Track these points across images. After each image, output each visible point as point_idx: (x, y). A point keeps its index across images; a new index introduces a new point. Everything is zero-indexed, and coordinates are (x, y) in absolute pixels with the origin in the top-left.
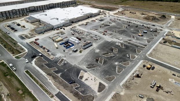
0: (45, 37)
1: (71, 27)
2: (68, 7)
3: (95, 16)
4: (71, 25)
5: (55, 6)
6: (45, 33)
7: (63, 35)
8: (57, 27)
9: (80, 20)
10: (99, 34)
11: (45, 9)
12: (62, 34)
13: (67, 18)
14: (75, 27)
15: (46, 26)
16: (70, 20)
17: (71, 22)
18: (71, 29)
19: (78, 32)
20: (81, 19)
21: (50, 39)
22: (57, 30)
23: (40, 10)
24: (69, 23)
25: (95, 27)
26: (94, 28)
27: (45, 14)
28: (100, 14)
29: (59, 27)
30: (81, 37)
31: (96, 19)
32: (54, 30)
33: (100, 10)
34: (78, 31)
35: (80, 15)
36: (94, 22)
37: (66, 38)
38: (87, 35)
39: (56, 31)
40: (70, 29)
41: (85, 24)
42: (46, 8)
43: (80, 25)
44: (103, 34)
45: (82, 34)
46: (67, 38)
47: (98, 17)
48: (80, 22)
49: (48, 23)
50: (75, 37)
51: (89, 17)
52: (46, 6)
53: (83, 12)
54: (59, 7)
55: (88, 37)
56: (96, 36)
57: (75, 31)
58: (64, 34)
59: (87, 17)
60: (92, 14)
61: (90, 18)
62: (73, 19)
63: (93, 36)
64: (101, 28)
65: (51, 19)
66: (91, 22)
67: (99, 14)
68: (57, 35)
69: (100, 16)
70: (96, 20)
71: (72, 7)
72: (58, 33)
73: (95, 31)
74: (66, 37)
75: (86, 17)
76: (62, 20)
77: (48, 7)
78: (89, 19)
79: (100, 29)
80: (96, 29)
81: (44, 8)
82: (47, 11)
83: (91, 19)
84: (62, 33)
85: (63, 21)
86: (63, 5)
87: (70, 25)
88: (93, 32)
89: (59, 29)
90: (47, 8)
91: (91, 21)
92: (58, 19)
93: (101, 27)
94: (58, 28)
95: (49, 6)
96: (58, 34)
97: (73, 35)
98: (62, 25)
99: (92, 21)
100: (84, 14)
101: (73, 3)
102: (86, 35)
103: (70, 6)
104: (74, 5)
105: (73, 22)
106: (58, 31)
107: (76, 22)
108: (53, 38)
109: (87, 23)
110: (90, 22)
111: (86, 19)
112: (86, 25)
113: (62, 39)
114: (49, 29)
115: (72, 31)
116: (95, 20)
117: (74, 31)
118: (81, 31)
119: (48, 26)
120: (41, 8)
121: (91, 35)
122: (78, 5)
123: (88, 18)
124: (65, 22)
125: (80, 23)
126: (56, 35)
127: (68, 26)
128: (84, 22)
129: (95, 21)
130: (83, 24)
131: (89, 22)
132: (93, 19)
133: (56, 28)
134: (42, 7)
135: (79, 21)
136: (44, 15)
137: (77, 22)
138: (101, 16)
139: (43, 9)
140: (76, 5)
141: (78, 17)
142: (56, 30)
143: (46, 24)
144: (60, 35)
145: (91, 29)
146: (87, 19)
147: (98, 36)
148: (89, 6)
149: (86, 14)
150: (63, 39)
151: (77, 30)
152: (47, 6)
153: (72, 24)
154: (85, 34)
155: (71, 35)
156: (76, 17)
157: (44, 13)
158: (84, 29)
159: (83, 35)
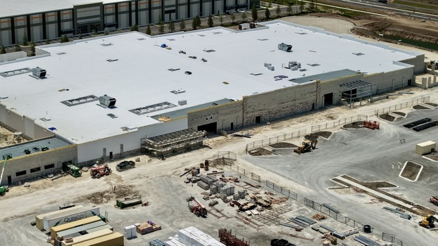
0: (8, 214)
1: (194, 159)
2: (197, 26)
3: (378, 93)
4: (200, 146)
5: (110, 20)
6: (13, 190)
7: (130, 210)
8: (100, 155)
9: (263, 114)
10: (397, 216)
11: (46, 39)
12: (123, 206)
13: (174, 99)
14: (222, 161)
15: (30, 147)
16: (193, 115)
17: (200, 128)
18: (194, 176)
19: (242, 195)
20: (274, 107)
21: (35, 231)
22: (95, 174)
23: (13, 40)
24: (184, 132)
25: (371, 166)
26: (364, 173)
27: (34, 71)
28: (419, 80)
29: (111, 158)
30: (252, 230)
31: (387, 117)
32: (77, 174)
33: (422, 57)
34: (238, 190)
35: (267, 85)
36: (365, 134)
37: (144, 232)
38: (299, 223)
39: (86, 184)
40: (188, 171)
41: (299, 143)
42: (52, 29)
43: (259, 152)
44: (421, 219)
45: (266, 212)
46: (150, 230)
47: (402, 102)
48: (268, 128)
49: (47, 126)
50: (208, 231)
51: (336, 98)
52: (51, 18)
53: (294, 66)
54: (136, 29)
55: (307, 233)
56: (367, 229)
57: (216, 190)
58: (139, 209)
59: (321, 100)
60: (360, 79)
61: (339, 104)
62: (216, 107)
63: (348, 229)
64: (412, 176)
65: (69, 103)
66: (346, 133)
67: (411, 84)
68: (90, 206)
69: (417, 95)
70: (383, 124)
71: (221, 30)
72: (96, 198)
73: (368, 199)
74: (144, 225)
75: (311, 99)
76: (137, 111)
77: (67, 26)
78: (334, 110)
79: (407, 185)
80: (376, 186)
81: (37, 31)
82: (54, 49)
83: (345, 115)
84: (126, 199)
85: (146, 120)
86: (163, 13)
87: (188, 149)
88: (351, 205)
89: (107, 172)
90: (60, 32)
91: (343, 123)
92: (112, 104)
93: (411, 170)
94: (102, 161)
95: (74, 19)
96: (96, 202)
97: (201, 213)
98: (137, 146)
99: (355, 125)
100: (297, 74)
101: (237, 7)
102: (295, 220)
103: (211, 25)
104: (238, 19)
105: (212, 130)
106: (101, 184)
107: (232, 129)
108: (56, 229)
109: (313, 137)
110: (333, 131)
111: (314, 109)
112: (306, 149)
113: (117, 235)
114: (42, 164)
115: (196, 191)
116: (373, 119)
117: (213, 187)
118: (262, 193)
119: (41, 145)
120: (21, 33)
121: (328, 223)
122: (268, 17)
123: (329, 101)
124: (155, 122)
125: (265, 135)
126: (80, 208)
127: (175, 152)
128: (296, 130)
129: (375, 126)
130: (280, 146)
131: (326, 134)
132: (365, 111)
133: (90, 164)
134: (29, 26)
135: (259, 121)
136: (27, 77)
137: (242, 127)
138: (425, 93)
139: (28, 38)
140: (255, 18)
141: (256, 97)
142: (86, 173)
143: (30, 133)
144: (109, 208)
145: (336, 183)
146: (322, 109)
147: (384, 235)
148: (348, 25)
149: (310, 78)
150: (122, 238)
151: (229, 185)
152: (59, 21)
153: (206, 141)
154: (290, 215)
155: (183, 216)
156: (238, 97)
157: (33, 63)
158: (283, 182)
159: (275, 220)
